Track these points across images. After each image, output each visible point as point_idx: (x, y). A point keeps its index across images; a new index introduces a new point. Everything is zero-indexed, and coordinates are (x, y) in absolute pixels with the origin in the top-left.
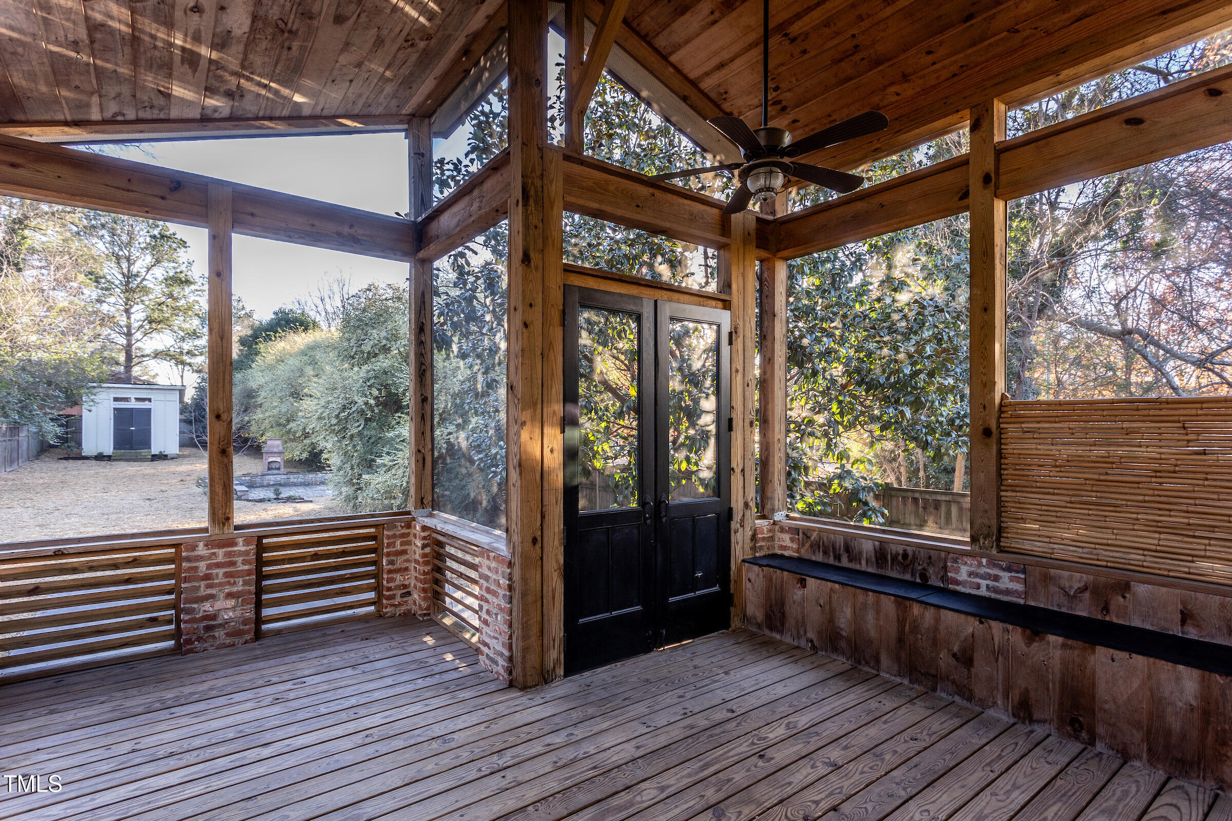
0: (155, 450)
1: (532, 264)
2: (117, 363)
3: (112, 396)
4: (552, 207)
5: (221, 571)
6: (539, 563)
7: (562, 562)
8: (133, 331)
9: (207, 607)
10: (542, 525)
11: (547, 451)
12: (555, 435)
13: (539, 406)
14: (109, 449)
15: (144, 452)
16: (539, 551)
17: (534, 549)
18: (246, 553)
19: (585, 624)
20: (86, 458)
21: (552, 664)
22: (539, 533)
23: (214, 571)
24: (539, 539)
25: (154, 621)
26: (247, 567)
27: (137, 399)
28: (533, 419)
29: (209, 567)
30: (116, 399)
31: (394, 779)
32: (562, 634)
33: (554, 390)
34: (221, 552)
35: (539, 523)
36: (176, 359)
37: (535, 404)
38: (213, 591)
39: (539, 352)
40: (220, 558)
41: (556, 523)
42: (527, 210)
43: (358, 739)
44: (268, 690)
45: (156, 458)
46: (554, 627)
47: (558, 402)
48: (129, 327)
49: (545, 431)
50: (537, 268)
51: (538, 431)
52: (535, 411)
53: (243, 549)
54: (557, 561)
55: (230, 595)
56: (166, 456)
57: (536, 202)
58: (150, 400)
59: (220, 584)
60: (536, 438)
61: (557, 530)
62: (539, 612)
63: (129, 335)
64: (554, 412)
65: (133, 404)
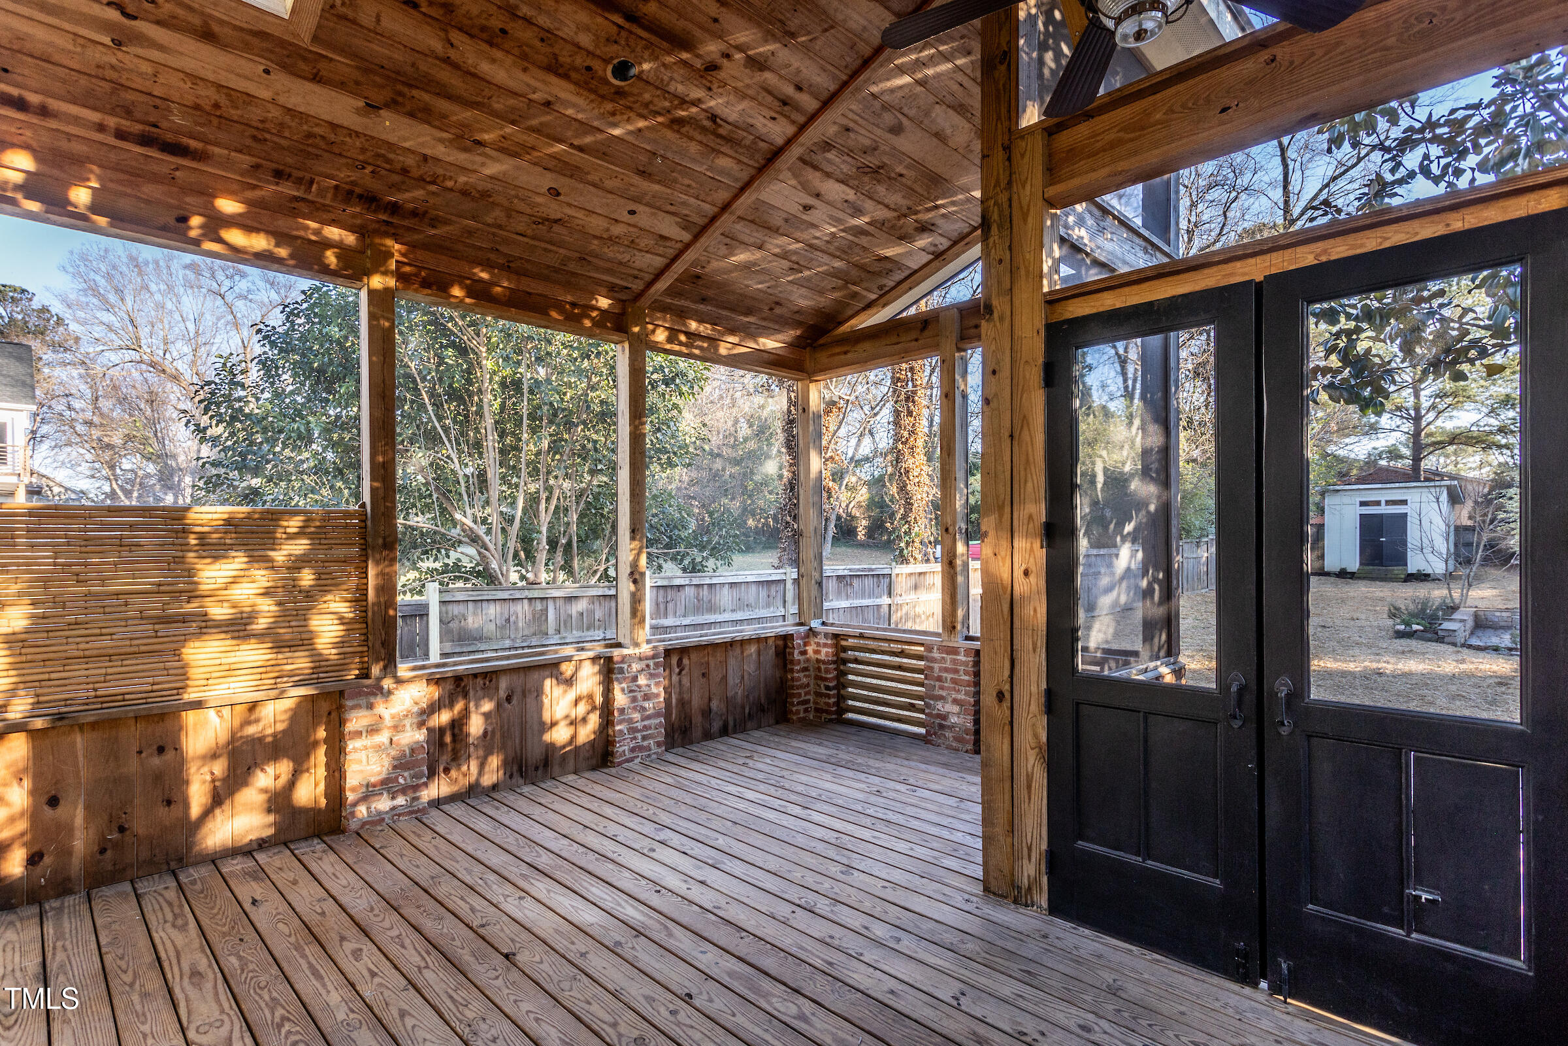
0: (1412, 568)
1: (996, 315)
2: (1401, 457)
3: (1359, 499)
4: (1025, 220)
5: (949, 676)
6: (1007, 728)
7: (1044, 739)
8: (1423, 412)
9: (939, 705)
10: (1011, 676)
11: (1018, 573)
12: (1032, 550)
13: (1007, 509)
14: (1354, 565)
15: (1397, 570)
16: (1008, 713)
17: (1000, 706)
18: (965, 664)
19: (1083, 852)
20: (1328, 574)
21: (1026, 881)
22: (1007, 687)
23: (945, 675)
24: (1007, 695)
25: (912, 707)
26: (967, 678)
27: (1388, 503)
28: (999, 527)
29: (941, 669)
30: (1363, 504)
31: (773, 864)
32: (1044, 846)
33: (1030, 485)
34: (948, 657)
35: (1007, 673)
36: (1483, 442)
37: (1001, 508)
38: (944, 693)
39: (1007, 434)
40: (948, 665)
41: (1034, 678)
42: (987, 245)
43: (830, 836)
44: (877, 780)
45: (1411, 578)
46: (1029, 830)
47: (1037, 501)
48: (1417, 409)
49: (1016, 544)
50: (1001, 319)
51: (1005, 544)
52: (1001, 516)
53: (964, 659)
54: (1036, 736)
55: (955, 701)
56: (1428, 575)
57: (1000, 227)
58: (1404, 502)
59: (948, 689)
60: (1003, 553)
61: (1034, 689)
62: (1007, 797)
63: (1417, 419)
64: (1030, 517)
65: (1383, 509)
